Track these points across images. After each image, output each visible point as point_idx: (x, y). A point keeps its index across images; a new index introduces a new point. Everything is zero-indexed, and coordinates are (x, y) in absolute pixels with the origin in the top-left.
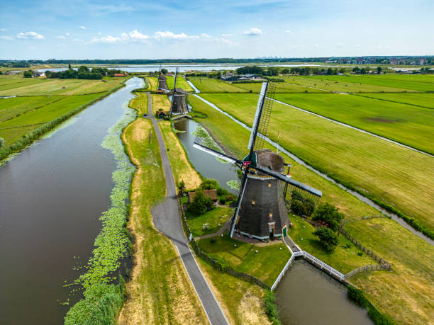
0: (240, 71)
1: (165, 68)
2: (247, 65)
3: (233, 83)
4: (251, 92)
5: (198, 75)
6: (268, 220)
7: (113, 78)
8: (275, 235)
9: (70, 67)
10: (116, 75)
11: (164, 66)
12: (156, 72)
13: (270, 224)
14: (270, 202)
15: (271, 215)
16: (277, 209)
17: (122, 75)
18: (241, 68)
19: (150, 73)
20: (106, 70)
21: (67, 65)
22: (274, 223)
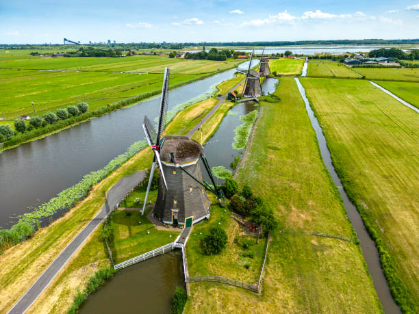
0: (373, 54)
1: (290, 51)
2: (383, 46)
3: (354, 67)
4: (364, 78)
5: (322, 58)
6: (171, 206)
7: (237, 60)
8: (179, 223)
9: (204, 49)
10: (239, 56)
11: (289, 48)
12: (278, 54)
13: (173, 210)
14: (175, 189)
15: (175, 202)
16: (182, 197)
17: (245, 56)
18: (374, 51)
19: (273, 55)
20: (232, 52)
21: (202, 47)
22: (177, 211)
